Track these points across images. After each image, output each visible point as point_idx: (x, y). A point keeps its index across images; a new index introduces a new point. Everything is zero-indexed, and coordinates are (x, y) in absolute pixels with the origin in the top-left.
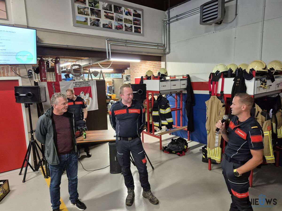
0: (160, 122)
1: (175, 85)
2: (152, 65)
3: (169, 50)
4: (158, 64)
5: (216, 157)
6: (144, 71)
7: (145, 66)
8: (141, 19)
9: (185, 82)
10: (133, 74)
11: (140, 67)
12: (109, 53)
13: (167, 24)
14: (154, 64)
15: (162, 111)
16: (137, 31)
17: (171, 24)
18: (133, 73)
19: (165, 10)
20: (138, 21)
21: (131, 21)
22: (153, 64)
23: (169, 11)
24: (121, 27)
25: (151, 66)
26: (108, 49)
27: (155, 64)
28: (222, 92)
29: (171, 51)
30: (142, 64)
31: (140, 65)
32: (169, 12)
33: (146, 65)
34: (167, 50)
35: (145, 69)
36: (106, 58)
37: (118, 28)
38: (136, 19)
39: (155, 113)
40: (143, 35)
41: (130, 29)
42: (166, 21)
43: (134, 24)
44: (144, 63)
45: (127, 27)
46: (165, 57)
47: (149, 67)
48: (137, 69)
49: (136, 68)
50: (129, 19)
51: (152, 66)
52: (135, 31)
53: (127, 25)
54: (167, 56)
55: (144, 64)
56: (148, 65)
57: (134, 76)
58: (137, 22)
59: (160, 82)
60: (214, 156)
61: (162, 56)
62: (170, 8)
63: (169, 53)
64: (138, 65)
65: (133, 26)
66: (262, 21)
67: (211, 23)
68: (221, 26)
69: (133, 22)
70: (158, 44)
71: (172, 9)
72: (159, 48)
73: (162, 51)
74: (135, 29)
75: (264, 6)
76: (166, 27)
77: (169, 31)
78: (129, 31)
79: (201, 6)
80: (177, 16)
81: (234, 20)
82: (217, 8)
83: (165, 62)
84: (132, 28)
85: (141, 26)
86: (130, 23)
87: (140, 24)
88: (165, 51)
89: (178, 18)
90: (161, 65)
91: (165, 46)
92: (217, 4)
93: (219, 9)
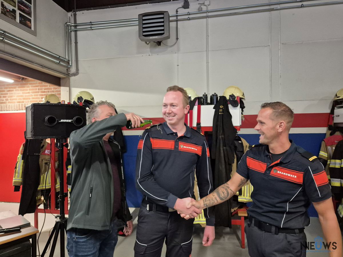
2: (40, 91)
3: (77, 69)
4: (53, 90)
6: (19, 101)
7: (21, 92)
8: (32, 6)
11: (8, 92)
13: (71, 31)
14: (43, 90)
17: (78, 33)
19: (68, 10)
20: (27, 8)
22: (42, 89)
23: (76, 13)
25: (36, 92)
27: (45, 91)
29: (80, 71)
30: (15, 88)
32: (75, 15)
33: (23, 90)
34: (73, 70)
35: (22, 98)
41: (12, 15)
42: (71, 26)
43: (19, 9)
44: (19, 87)
45: (6, 8)
46: (69, 79)
47: (31, 94)
48: (1, 97)
52: (21, 22)
53: (6, 4)
54: (72, 78)
55: (19, 89)
56: (28, 91)
58: (25, 8)
61: (63, 78)
62: (76, 9)
63: (76, 74)
64: (3, 89)
65: (18, 12)
66: (207, 51)
67: (156, 39)
68: (159, 48)
69: (18, 4)
70: (59, 56)
71: (81, 12)
72: (61, 63)
73: (64, 70)
74: (21, 19)
75: (207, 36)
76: (70, 36)
77: (76, 43)
78: (9, 16)
79: (139, 15)
80: (91, 23)
81: (175, 44)
82: (163, 22)
83: (68, 88)
84: (15, 15)
85: (31, 17)
86: (12, 4)
87: (29, 14)
88: (68, 70)
89: (92, 26)
90: (60, 91)
91: (69, 63)
92: (163, 18)
93: (166, 24)
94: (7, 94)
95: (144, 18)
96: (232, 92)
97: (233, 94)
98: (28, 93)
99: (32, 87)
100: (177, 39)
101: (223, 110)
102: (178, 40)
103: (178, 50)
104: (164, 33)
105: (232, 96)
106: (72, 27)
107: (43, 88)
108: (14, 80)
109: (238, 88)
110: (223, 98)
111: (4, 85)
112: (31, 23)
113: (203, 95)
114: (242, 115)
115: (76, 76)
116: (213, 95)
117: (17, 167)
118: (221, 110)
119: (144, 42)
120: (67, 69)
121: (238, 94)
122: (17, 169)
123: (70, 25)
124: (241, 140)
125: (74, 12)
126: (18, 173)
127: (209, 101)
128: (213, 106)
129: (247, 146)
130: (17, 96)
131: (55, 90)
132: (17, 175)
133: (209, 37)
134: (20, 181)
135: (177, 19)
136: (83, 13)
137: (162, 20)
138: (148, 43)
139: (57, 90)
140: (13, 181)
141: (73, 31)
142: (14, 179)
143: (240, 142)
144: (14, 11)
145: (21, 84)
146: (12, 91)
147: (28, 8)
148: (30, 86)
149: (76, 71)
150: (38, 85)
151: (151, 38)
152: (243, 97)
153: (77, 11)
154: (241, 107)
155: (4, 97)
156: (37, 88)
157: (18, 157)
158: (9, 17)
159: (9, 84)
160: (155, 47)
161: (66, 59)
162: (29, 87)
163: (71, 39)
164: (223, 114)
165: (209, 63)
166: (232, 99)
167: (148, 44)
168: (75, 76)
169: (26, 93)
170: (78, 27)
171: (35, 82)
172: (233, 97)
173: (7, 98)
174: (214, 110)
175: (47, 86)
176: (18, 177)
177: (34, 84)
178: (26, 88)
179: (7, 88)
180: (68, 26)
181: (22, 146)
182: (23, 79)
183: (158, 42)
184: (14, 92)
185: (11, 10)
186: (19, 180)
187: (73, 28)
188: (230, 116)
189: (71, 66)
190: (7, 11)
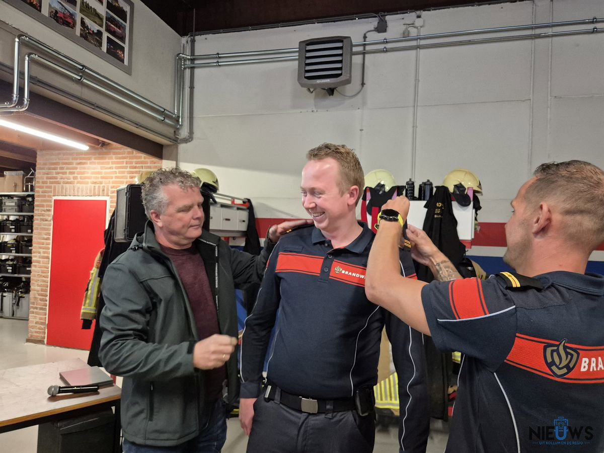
1: (229, 220)
2: (129, 165)
3: (191, 132)
4: (149, 165)
6: (95, 180)
7: (99, 166)
8: (127, 25)
10: (50, 187)
11: (79, 166)
13: (185, 68)
14: (134, 165)
16: (115, 51)
17: (197, 71)
18: (48, 184)
20: (119, 29)
21: (102, 17)
22: (131, 163)
23: (194, 38)
24: (70, 21)
25: (122, 168)
27: (137, 165)
29: (195, 136)
30: (90, 159)
31: (79, 161)
32: (193, 42)
33: (103, 163)
34: (184, 133)
35: (100, 176)
37: (61, 18)
38: (114, 19)
40: (128, 70)
41: (96, 39)
42: (185, 60)
43: (108, 30)
44: (95, 159)
45: (88, 29)
46: (177, 148)
47: (114, 170)
48: (66, 173)
49: (62, 168)
50: (95, 10)
51: (126, 167)
52: (109, 51)
53: (88, 21)
54: (182, 147)
55: (97, 161)
56: (110, 165)
57: (51, 192)
58: (116, 28)
61: (168, 146)
62: (196, 31)
63: (186, 140)
64: (71, 161)
65: (105, 35)
66: (414, 106)
67: (326, 84)
68: (331, 100)
69: (106, 23)
70: (165, 109)
71: (202, 36)
72: (167, 121)
73: (170, 132)
74: (110, 47)
75: (417, 80)
76: (183, 76)
77: (192, 87)
78: (92, 41)
79: (300, 42)
80: (218, 56)
81: (358, 93)
82: (341, 55)
83: (175, 162)
84: (101, 39)
85: (125, 43)
86: (97, 22)
87: (122, 39)
88: (177, 133)
89: (220, 60)
91: (178, 121)
92: (341, 48)
93: (346, 58)
95: (309, 48)
96: (459, 180)
97: (461, 184)
98: (110, 168)
100: (363, 84)
101: (442, 210)
102: (365, 86)
103: (364, 103)
104: (341, 74)
105: (459, 187)
106: (188, 61)
107: (135, 160)
108: (89, 146)
109: (470, 174)
110: (443, 190)
111: (72, 154)
112: (124, 53)
113: (407, 183)
114: (476, 222)
115: (189, 144)
116: (425, 184)
117: (89, 288)
118: (438, 211)
119: (305, 89)
120: (175, 132)
121: (469, 183)
122: (89, 292)
123: (183, 57)
124: (472, 266)
125: (192, 37)
126: (91, 299)
127: (416, 194)
128: (424, 203)
129: (482, 276)
130: (93, 173)
131: (154, 165)
132: (88, 301)
133: (420, 83)
134: (93, 312)
135: (364, 49)
137: (339, 52)
138: (312, 90)
139: (156, 165)
140: (82, 311)
141: (189, 68)
142: (84, 309)
143: (470, 268)
144: (99, 34)
145: (100, 154)
146: (84, 163)
147: (121, 28)
148: (114, 157)
149: (188, 135)
150: (127, 155)
151: (319, 81)
152: (479, 190)
153: (197, 35)
154: (474, 207)
155: (70, 173)
156: (125, 160)
157: (92, 272)
158: (91, 43)
159: (79, 153)
160: (324, 97)
161: (174, 114)
162: (111, 158)
163: (183, 82)
164: (441, 218)
165: (416, 127)
166: (458, 193)
167: (312, 92)
168: (186, 143)
169: (107, 168)
170: (196, 62)
171: (122, 151)
172: (461, 189)
173: (76, 175)
174: (426, 210)
175: (140, 157)
176: (90, 305)
177: (119, 153)
178: (107, 160)
179: (76, 159)
180: (180, 59)
181: (99, 254)
182: (104, 144)
183: (330, 88)
184: (88, 165)
185: (95, 31)
186: (91, 310)
187: (188, 63)
188: (454, 222)
189: (181, 125)
190: (89, 33)
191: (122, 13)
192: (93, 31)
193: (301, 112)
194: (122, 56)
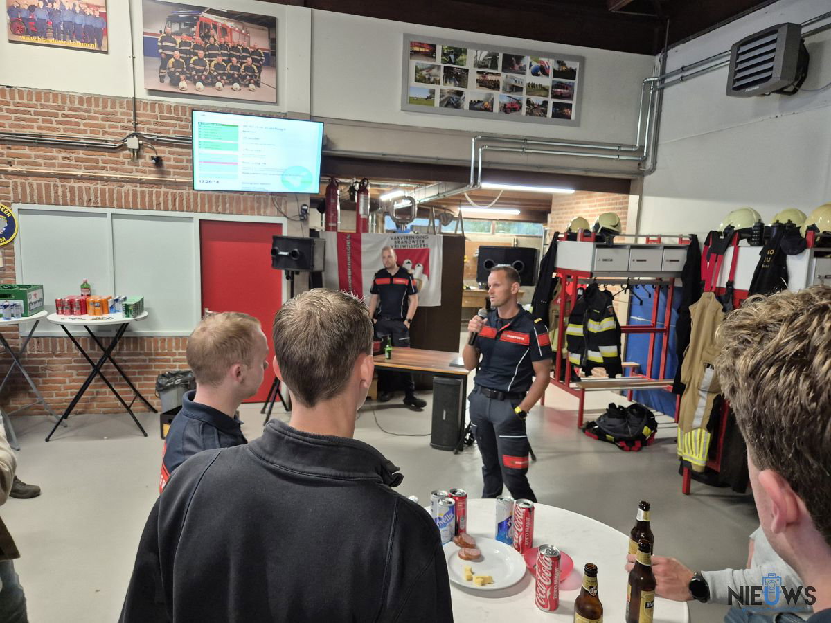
0: (583, 354)
1: (645, 261)
3: (655, 162)
5: (694, 454)
8: (576, 82)
9: (681, 255)
12: (476, 169)
13: (654, 92)
15: (594, 327)
16: (561, 113)
17: (666, 91)
19: (653, 53)
20: (567, 89)
23: (666, 54)
24: (517, 106)
26: (476, 162)
28: (731, 283)
29: (659, 165)
32: (665, 58)
34: (649, 164)
36: (468, 182)
37: (509, 108)
38: (561, 83)
39: (575, 330)
40: (577, 124)
41: (542, 110)
42: (655, 82)
43: (554, 96)
45: (533, 104)
46: (643, 181)
50: (541, 86)
52: (555, 115)
53: (533, 98)
54: (647, 178)
58: (562, 90)
59: (596, 250)
60: (689, 452)
61: (634, 180)
62: (667, 45)
63: (651, 171)
65: (551, 101)
68: (798, 98)
69: (552, 91)
70: (620, 147)
71: (674, 48)
72: (622, 158)
73: (632, 166)
74: (556, 110)
76: (652, 100)
80: (683, 69)
82: (774, 50)
83: (639, 196)
84: (547, 107)
85: (572, 100)
86: (543, 94)
87: (570, 97)
88: (642, 166)
89: (684, 75)
90: (627, 203)
91: (643, 152)
92: (775, 41)
93: (779, 54)
94: (573, 208)
95: (743, 49)
98: (595, 206)
99: (600, 196)
101: (772, 259)
104: (771, 76)
112: (571, 109)
115: (652, 175)
118: (768, 260)
120: (639, 164)
123: (652, 80)
125: (663, 54)
136: (676, 51)
141: (658, 90)
144: (545, 103)
147: (569, 88)
149: (652, 165)
151: (747, 90)
153: (666, 51)
158: (537, 115)
161: (634, 147)
168: (650, 174)
170: (666, 81)
174: (760, 258)
180: (649, 83)
185: (541, 104)
187: (658, 85)
189: (646, 157)
190: (535, 108)
191: (571, 74)
192: (539, 105)
193: (763, 120)
194: (569, 112)
